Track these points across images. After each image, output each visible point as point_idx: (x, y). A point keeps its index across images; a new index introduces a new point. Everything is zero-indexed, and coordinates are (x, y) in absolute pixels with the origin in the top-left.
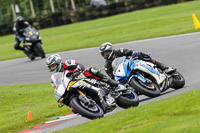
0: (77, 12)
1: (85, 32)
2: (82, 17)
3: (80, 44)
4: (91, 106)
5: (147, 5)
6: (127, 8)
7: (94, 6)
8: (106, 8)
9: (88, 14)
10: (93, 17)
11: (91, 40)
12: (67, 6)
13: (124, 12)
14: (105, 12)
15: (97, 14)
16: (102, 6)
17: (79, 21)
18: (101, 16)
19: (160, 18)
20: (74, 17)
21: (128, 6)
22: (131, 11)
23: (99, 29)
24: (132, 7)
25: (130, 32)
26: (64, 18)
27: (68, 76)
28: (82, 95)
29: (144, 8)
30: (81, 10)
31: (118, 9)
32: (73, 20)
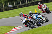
0: (5, 9)
1: (7, 14)
2: (6, 10)
3: (5, 17)
4: (32, 25)
5: (23, 7)
6: (18, 8)
7: (9, 7)
8: (12, 7)
9: (7, 9)
10: (9, 10)
12: (2, 7)
13: (17, 8)
14: (12, 9)
15: (10, 9)
16: (11, 7)
17: (5, 11)
18: (11, 10)
19: (27, 10)
20: (4, 10)
21: (18, 7)
22: (19, 8)
24: (19, 7)
26: (1, 10)
27: (26, 18)
28: (29, 22)
29: (22, 7)
30: (6, 8)
31: (15, 8)
32: (3, 11)
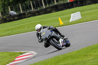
1: (7, 28)
3: (4, 34)
5: (37, 14)
6: (27, 16)
7: (11, 15)
9: (8, 19)
10: (10, 21)
11: (10, 32)
14: (16, 18)
15: (12, 19)
16: (14, 15)
17: (4, 23)
21: (28, 14)
22: (29, 17)
23: (13, 26)
24: (29, 15)
25: (29, 27)
30: (5, 17)
31: (23, 16)
